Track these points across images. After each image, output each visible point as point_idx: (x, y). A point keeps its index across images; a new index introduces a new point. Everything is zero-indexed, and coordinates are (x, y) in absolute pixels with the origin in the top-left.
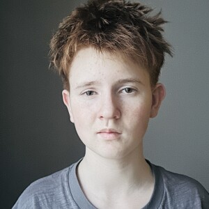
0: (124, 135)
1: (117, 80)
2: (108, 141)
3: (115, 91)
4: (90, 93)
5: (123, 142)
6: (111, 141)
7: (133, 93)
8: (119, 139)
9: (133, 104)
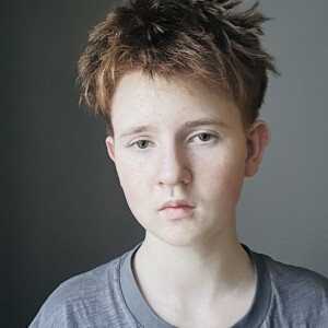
0: (200, 210)
1: (183, 122)
2: (175, 220)
3: (181, 140)
4: (144, 144)
5: (200, 220)
6: (180, 219)
7: (211, 141)
8: (192, 216)
9: (212, 159)
